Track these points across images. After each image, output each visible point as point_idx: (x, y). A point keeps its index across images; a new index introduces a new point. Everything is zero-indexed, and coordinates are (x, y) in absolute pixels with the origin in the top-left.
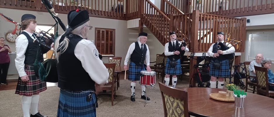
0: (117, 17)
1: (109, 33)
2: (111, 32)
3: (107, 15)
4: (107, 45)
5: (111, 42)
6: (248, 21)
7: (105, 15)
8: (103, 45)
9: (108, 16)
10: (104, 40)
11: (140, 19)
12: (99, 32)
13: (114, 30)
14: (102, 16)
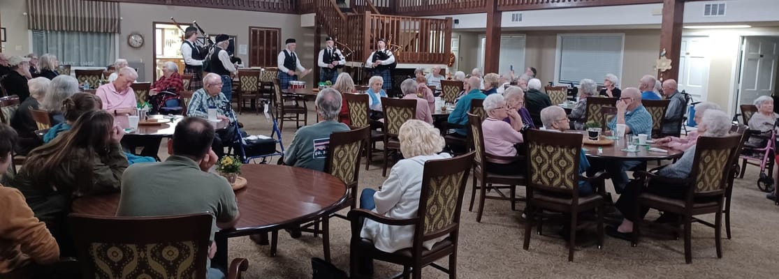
0: (284, 9)
1: (271, 34)
2: (275, 33)
3: (267, 8)
4: (268, 52)
5: (274, 48)
6: (457, 22)
7: (265, 8)
8: (261, 52)
9: (270, 8)
10: (263, 45)
11: (315, 14)
12: (255, 32)
13: (280, 29)
14: (260, 9)
